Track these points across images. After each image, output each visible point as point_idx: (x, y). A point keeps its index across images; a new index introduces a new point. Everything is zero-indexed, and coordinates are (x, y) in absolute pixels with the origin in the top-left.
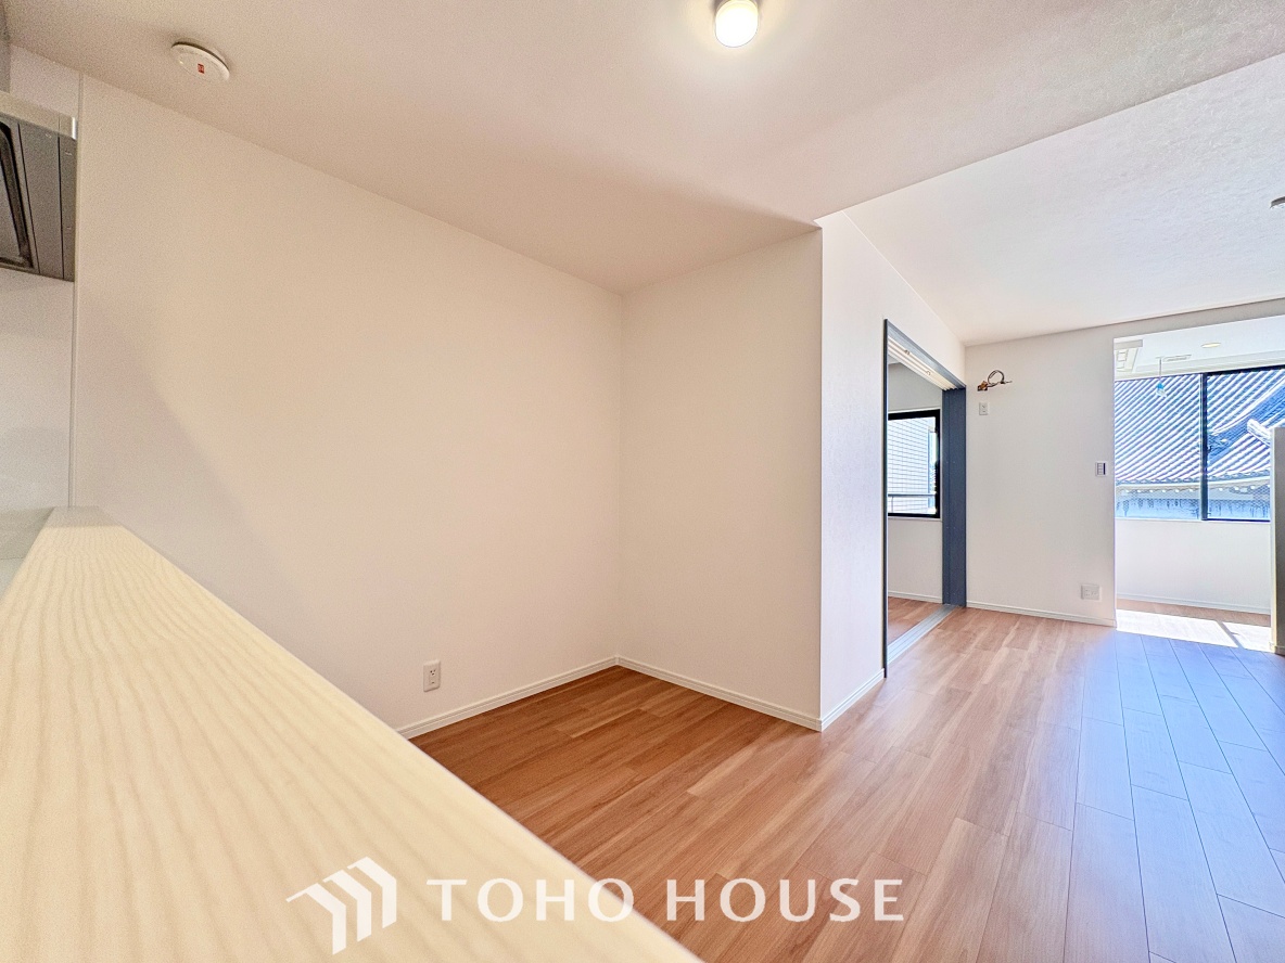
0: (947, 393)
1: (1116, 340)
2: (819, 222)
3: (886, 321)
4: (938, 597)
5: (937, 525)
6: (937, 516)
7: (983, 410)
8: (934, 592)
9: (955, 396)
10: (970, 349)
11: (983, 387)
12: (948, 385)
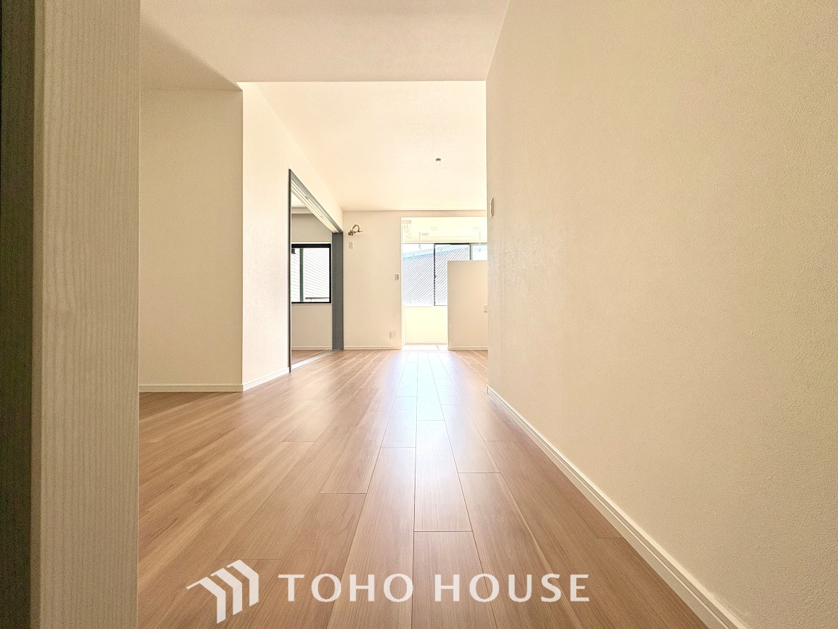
0: (334, 234)
1: (403, 219)
2: (241, 85)
3: (290, 170)
4: (330, 346)
5: (330, 307)
6: (330, 302)
7: (351, 247)
8: (329, 345)
9: (338, 236)
10: (345, 212)
11: (351, 233)
12: (334, 230)
